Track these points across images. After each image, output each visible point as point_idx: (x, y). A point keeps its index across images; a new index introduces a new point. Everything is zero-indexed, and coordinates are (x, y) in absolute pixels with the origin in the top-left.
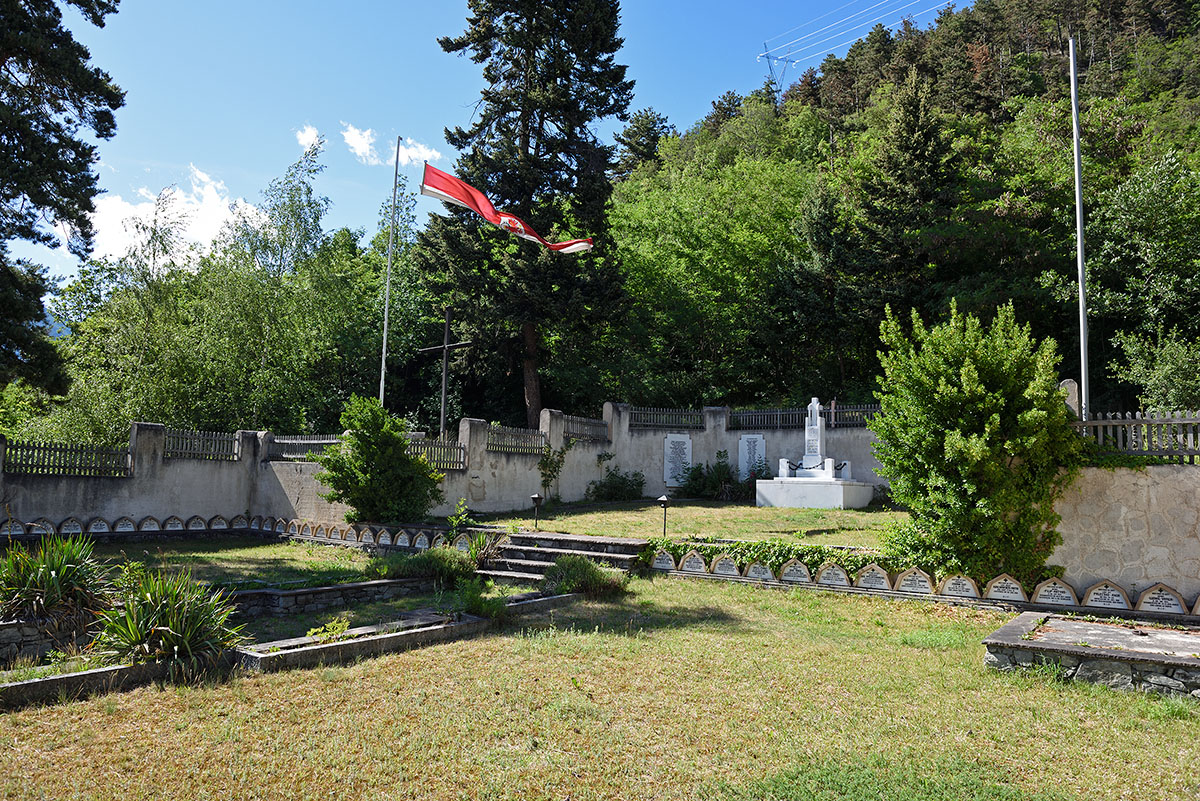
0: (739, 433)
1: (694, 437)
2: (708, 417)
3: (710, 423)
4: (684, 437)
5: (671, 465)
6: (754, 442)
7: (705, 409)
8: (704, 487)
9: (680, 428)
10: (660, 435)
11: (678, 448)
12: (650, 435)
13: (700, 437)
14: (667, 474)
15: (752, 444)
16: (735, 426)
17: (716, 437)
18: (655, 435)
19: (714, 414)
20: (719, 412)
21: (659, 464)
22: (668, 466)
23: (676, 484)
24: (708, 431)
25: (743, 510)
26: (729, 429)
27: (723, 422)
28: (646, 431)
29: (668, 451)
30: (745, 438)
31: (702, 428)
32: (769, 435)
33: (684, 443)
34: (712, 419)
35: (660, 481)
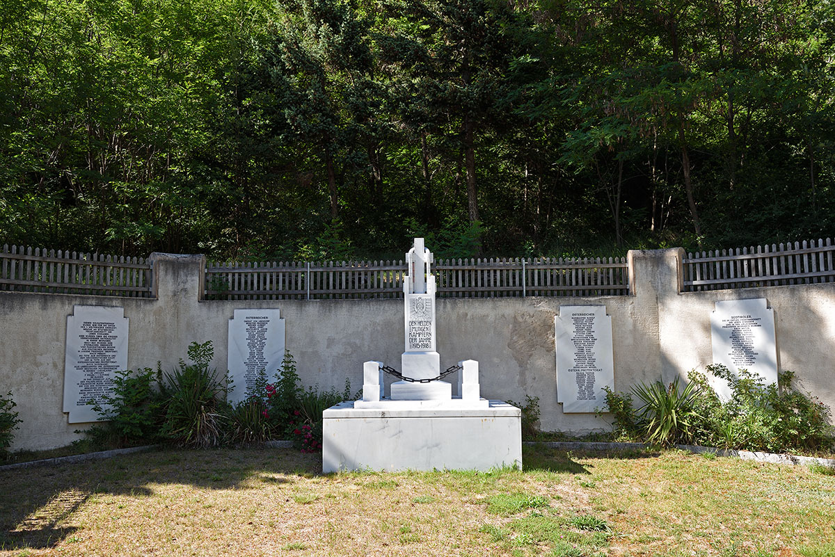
0: (228, 306)
1: (133, 314)
2: (161, 273)
3: (165, 284)
4: (113, 315)
5: (82, 375)
6: (262, 324)
7: (156, 257)
8: (160, 422)
9: (101, 295)
10: (57, 310)
11: (99, 338)
12: (33, 310)
13: (146, 314)
14: (72, 393)
15: (257, 331)
16: (216, 293)
17: (177, 314)
18: (44, 308)
19: (175, 268)
20: (185, 265)
21: (53, 374)
22: (75, 377)
23: (93, 417)
24: (161, 302)
25: (305, 485)
26: (205, 298)
27: (194, 283)
28: (23, 299)
29: (76, 343)
30: (241, 316)
31: (148, 295)
32: (291, 310)
33: (111, 326)
34: (170, 277)
35: (54, 411)
